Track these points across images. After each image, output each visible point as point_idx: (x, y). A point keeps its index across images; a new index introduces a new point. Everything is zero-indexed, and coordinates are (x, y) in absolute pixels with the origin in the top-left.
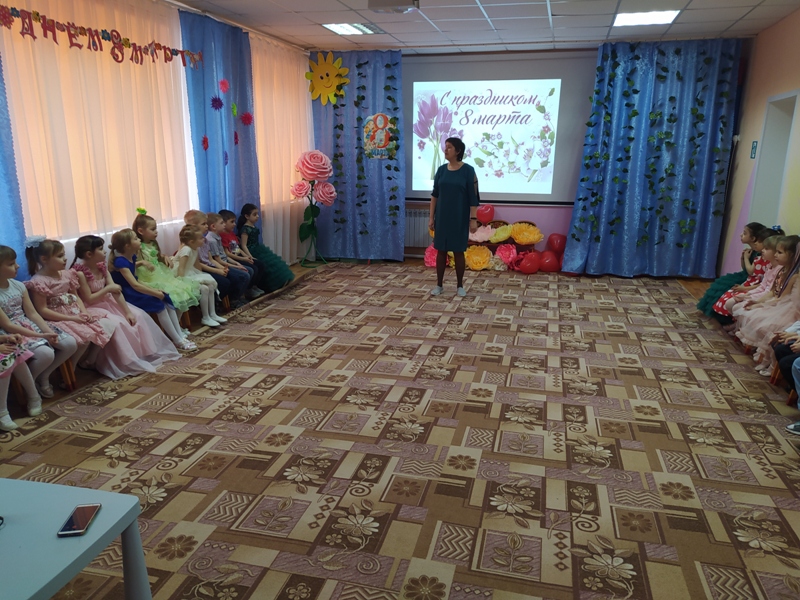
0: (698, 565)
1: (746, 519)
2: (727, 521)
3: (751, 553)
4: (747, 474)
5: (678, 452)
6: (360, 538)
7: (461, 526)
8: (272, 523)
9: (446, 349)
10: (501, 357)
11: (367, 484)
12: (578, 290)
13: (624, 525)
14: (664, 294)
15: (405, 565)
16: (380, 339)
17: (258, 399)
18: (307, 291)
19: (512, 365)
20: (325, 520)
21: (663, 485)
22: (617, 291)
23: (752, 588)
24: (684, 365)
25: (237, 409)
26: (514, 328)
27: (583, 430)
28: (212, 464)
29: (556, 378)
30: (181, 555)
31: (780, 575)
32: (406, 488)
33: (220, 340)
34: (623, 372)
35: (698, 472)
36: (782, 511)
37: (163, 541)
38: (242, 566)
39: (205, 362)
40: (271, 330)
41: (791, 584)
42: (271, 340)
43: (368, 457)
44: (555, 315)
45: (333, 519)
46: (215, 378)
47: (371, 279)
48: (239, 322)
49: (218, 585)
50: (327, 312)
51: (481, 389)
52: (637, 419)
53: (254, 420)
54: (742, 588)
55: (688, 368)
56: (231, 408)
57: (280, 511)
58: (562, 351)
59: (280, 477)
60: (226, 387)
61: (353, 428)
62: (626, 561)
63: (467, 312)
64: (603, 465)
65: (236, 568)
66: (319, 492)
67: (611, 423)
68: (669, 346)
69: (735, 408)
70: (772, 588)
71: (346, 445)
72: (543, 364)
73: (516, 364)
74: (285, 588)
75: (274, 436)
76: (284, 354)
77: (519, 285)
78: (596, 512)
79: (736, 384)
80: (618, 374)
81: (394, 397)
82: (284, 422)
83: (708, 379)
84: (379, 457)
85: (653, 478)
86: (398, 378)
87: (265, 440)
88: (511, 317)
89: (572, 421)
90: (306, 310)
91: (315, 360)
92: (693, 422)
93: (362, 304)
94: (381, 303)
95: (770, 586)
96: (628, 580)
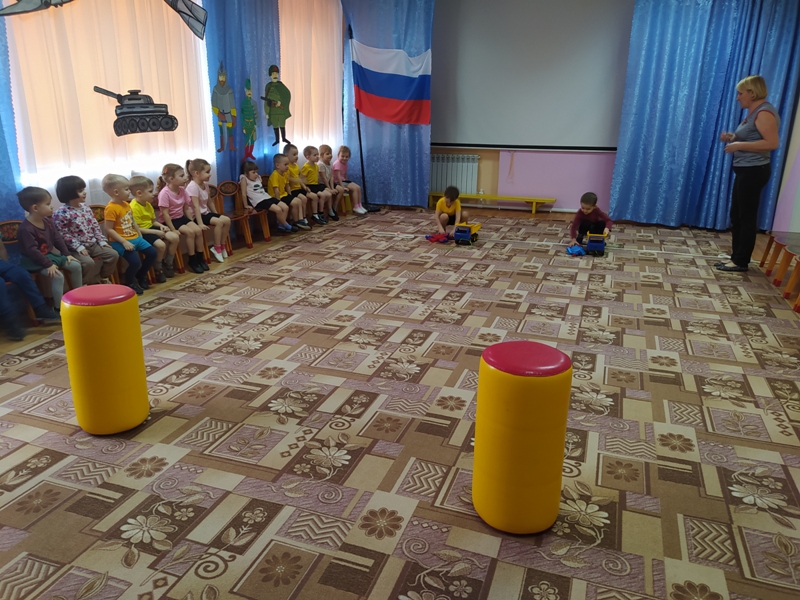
0: (680, 517)
1: (746, 475)
2: (725, 476)
3: (742, 509)
4: (760, 428)
5: (687, 404)
6: (329, 469)
7: (434, 463)
8: (245, 450)
9: (463, 294)
10: (519, 304)
11: (348, 419)
12: (619, 240)
13: (609, 472)
14: (714, 245)
15: (367, 497)
16: (398, 283)
17: (261, 335)
18: (336, 235)
19: (529, 312)
20: (298, 450)
21: (662, 436)
22: (662, 242)
23: (734, 544)
24: (718, 317)
25: (239, 343)
26: (540, 275)
27: (588, 377)
28: (201, 392)
29: (572, 327)
30: (149, 475)
31: (770, 534)
32: (387, 425)
33: (238, 278)
34: (647, 322)
35: (705, 425)
36: (790, 468)
37: (135, 461)
38: (205, 488)
39: (219, 298)
40: (291, 271)
41: (780, 543)
42: (288, 280)
43: (357, 393)
44: (587, 265)
45: (306, 450)
46: (224, 314)
47: (402, 226)
48: (261, 262)
49: (178, 505)
50: (350, 255)
51: (489, 334)
52: (650, 370)
53: (252, 353)
54: (722, 543)
55: (721, 321)
56: (233, 341)
57: (257, 439)
58: (586, 299)
59: (265, 408)
60: (232, 322)
61: (348, 366)
62: (602, 508)
63: (494, 259)
64: (602, 412)
65: (199, 489)
66: (298, 424)
67: (620, 372)
68: (706, 298)
69: (763, 362)
70: (758, 546)
71: (337, 381)
72: (562, 312)
73: (533, 311)
74: (242, 512)
75: (268, 369)
76: (298, 293)
77: (557, 234)
78: (581, 459)
79: (771, 339)
80: (642, 323)
81: (396, 338)
82: (281, 357)
83: (739, 332)
84: (367, 394)
85: (652, 428)
86: (406, 320)
87: (258, 372)
88: (540, 265)
89: (579, 368)
90: (329, 253)
91: (327, 300)
92: (713, 374)
93: (387, 249)
94: (407, 248)
95: (756, 543)
96: (599, 528)
